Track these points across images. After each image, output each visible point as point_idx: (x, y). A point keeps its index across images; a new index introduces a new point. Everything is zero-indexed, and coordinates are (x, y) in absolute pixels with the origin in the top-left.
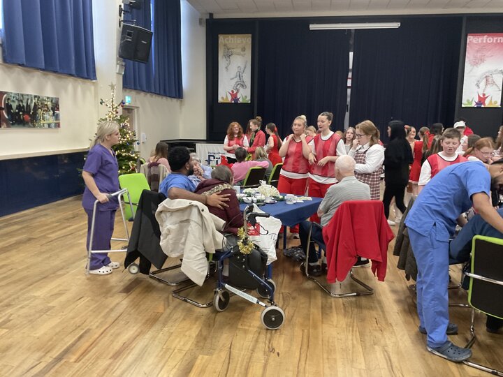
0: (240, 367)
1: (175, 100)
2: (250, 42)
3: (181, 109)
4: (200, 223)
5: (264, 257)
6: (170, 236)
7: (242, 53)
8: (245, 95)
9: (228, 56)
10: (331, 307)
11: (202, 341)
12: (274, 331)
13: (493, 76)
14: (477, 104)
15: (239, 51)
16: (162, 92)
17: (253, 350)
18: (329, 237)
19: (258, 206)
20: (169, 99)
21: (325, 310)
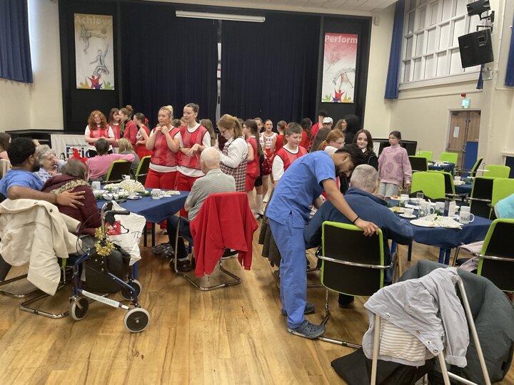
0: (100, 377)
1: (22, 85)
2: (112, 24)
3: (30, 94)
4: (49, 225)
5: (126, 257)
6: (12, 243)
7: (102, 35)
8: (108, 82)
9: (87, 38)
10: (199, 301)
11: (56, 356)
12: (138, 334)
13: (348, 74)
14: (334, 99)
15: (99, 33)
16: (5, 75)
17: (115, 357)
18: (197, 231)
19: (118, 203)
20: (15, 83)
21: (194, 306)
